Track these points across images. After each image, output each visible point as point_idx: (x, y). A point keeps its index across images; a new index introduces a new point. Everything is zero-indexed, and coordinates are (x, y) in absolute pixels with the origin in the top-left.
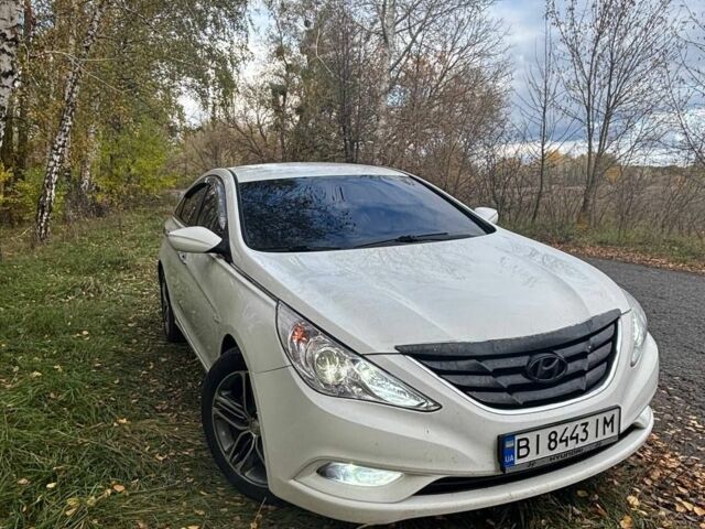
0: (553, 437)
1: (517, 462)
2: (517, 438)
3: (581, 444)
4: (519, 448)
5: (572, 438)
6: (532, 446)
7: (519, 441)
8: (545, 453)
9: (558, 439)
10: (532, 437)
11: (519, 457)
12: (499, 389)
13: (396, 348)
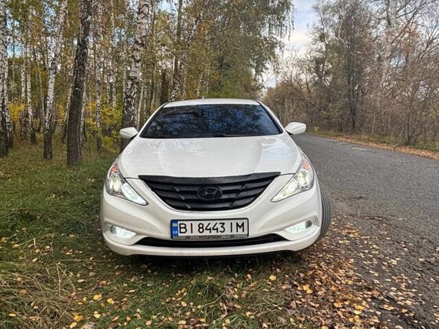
0: (201, 226)
1: (180, 235)
2: (179, 222)
3: (219, 234)
4: (180, 228)
5: (213, 229)
6: (189, 228)
7: (180, 224)
8: (196, 233)
9: (204, 228)
10: (188, 224)
11: (181, 232)
12: (181, 200)
13: (139, 176)
